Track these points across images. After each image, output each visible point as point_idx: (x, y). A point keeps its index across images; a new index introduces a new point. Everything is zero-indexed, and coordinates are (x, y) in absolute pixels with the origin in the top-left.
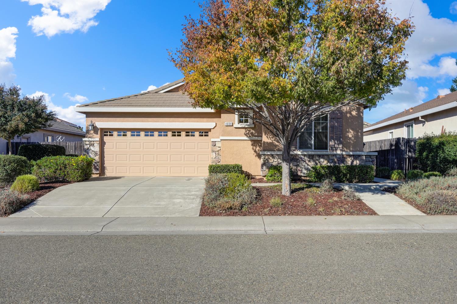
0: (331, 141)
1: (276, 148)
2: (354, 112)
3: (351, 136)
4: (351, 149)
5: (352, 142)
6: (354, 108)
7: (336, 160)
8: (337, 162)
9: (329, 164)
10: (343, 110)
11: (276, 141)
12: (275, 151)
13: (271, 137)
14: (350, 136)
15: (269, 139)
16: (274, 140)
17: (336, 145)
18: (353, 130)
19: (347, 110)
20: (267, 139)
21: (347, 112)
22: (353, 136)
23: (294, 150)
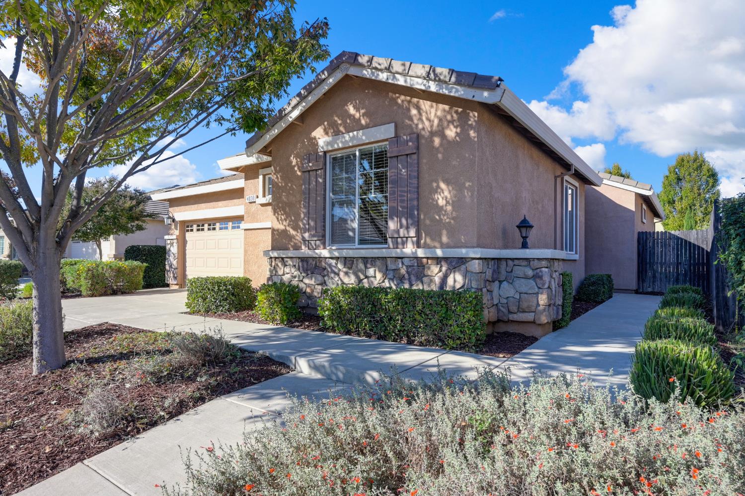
0: (393, 219)
1: (292, 241)
2: (451, 130)
3: (444, 202)
4: (445, 239)
5: (446, 219)
6: (452, 116)
7: (403, 271)
8: (406, 276)
9: (387, 284)
10: (423, 129)
11: (292, 228)
12: (287, 249)
13: (283, 217)
14: (441, 202)
15: (281, 222)
16: (288, 226)
17: (402, 231)
18: (447, 183)
19: (432, 126)
20: (278, 223)
21: (433, 134)
22: (447, 202)
23: (317, 247)
